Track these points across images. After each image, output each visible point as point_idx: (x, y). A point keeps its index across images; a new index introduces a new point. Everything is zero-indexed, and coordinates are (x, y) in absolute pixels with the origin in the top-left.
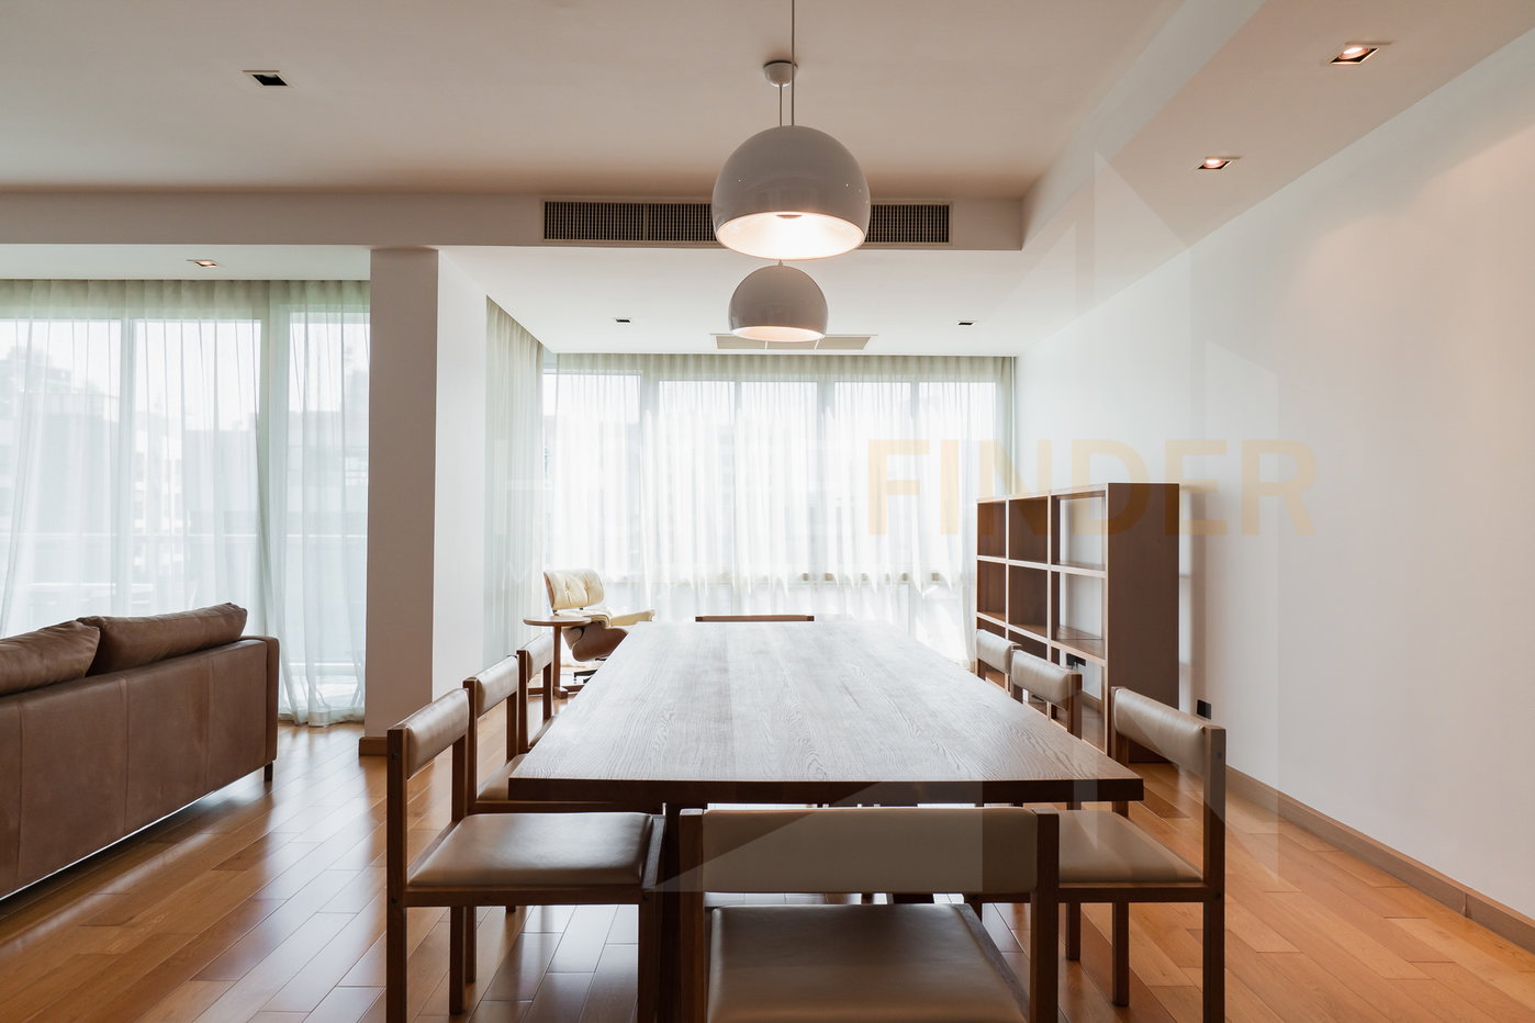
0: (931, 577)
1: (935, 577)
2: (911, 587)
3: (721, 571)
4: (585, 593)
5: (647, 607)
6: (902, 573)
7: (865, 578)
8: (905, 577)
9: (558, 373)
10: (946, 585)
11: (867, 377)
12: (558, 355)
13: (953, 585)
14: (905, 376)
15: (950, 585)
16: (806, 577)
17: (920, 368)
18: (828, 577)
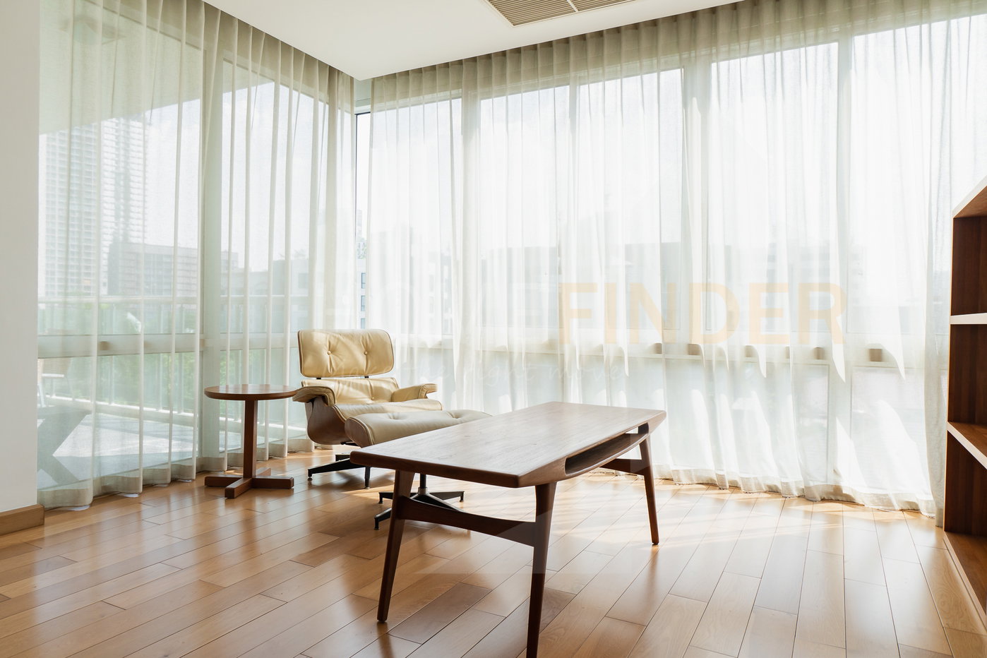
0: (866, 356)
1: (876, 355)
2: (829, 370)
3: (546, 339)
4: (363, 358)
5: (422, 380)
6: (814, 344)
7: (749, 352)
8: (820, 353)
10: (893, 369)
11: (755, 43)
13: (908, 369)
14: (821, 32)
15: (902, 370)
16: (658, 349)
17: (850, 10)
18: (693, 350)
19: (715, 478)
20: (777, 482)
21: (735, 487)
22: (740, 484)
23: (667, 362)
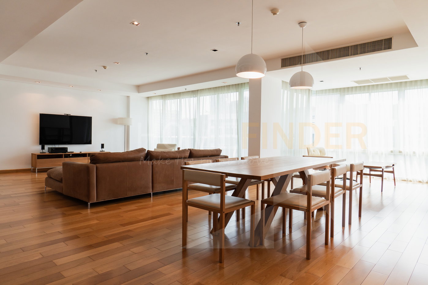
4: (319, 153)
7: (414, 153)
9: (316, 96)
12: (316, 91)
16: (392, 152)
18: (400, 152)
19: (406, 179)
20: (421, 180)
21: (411, 181)
22: (412, 180)
23: (394, 155)
